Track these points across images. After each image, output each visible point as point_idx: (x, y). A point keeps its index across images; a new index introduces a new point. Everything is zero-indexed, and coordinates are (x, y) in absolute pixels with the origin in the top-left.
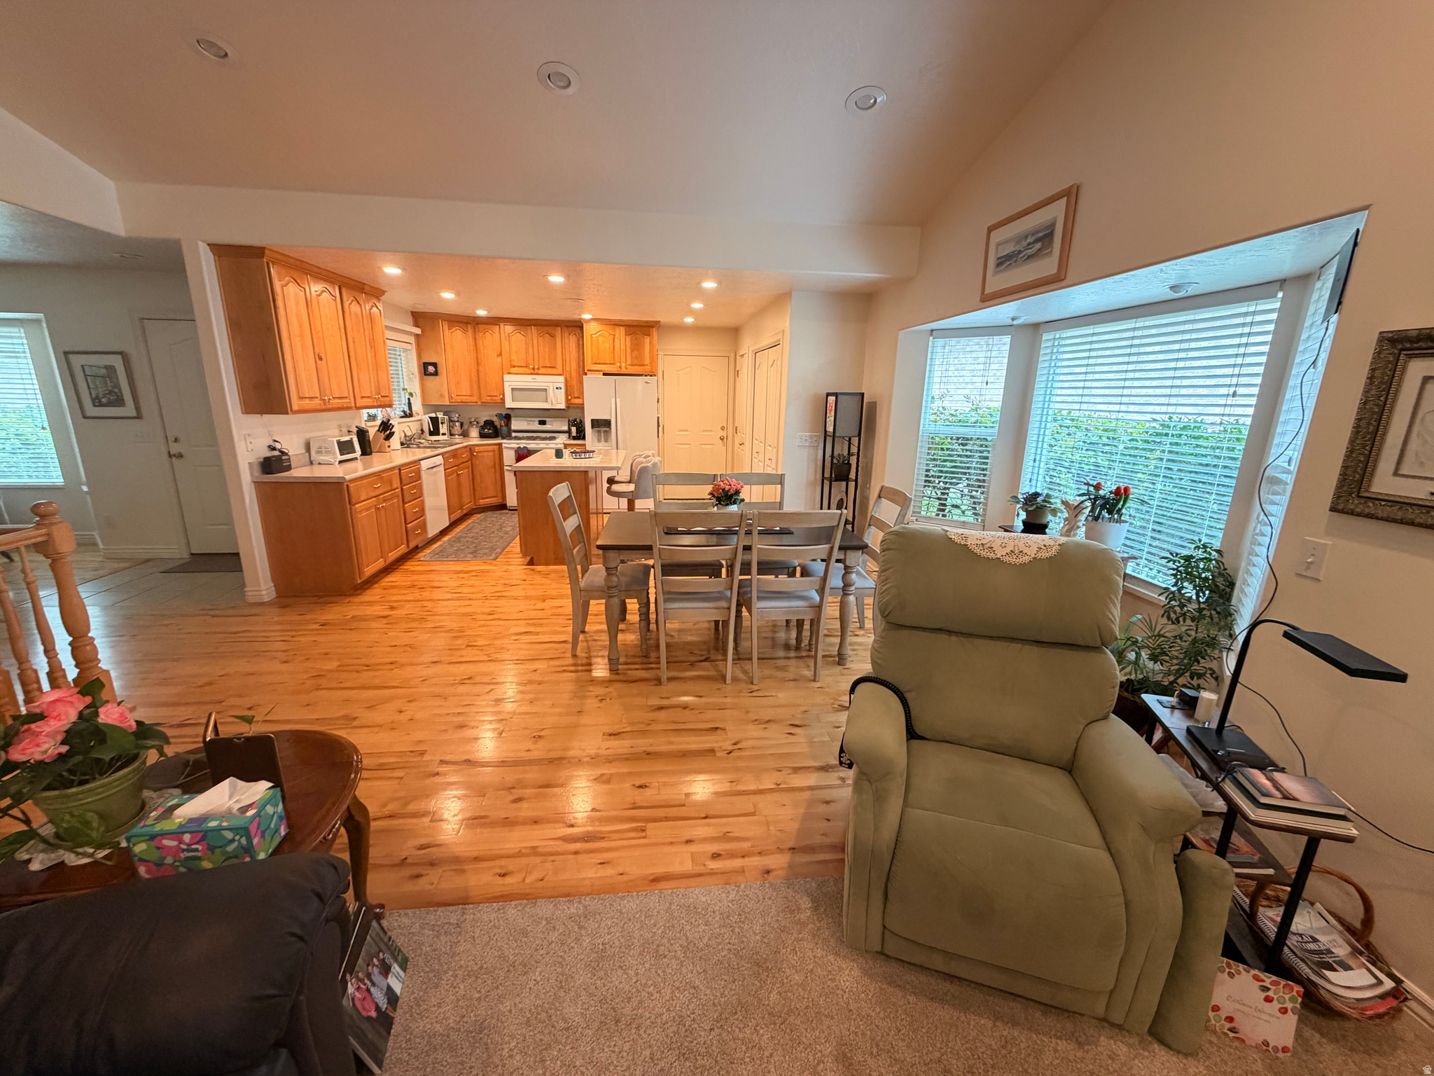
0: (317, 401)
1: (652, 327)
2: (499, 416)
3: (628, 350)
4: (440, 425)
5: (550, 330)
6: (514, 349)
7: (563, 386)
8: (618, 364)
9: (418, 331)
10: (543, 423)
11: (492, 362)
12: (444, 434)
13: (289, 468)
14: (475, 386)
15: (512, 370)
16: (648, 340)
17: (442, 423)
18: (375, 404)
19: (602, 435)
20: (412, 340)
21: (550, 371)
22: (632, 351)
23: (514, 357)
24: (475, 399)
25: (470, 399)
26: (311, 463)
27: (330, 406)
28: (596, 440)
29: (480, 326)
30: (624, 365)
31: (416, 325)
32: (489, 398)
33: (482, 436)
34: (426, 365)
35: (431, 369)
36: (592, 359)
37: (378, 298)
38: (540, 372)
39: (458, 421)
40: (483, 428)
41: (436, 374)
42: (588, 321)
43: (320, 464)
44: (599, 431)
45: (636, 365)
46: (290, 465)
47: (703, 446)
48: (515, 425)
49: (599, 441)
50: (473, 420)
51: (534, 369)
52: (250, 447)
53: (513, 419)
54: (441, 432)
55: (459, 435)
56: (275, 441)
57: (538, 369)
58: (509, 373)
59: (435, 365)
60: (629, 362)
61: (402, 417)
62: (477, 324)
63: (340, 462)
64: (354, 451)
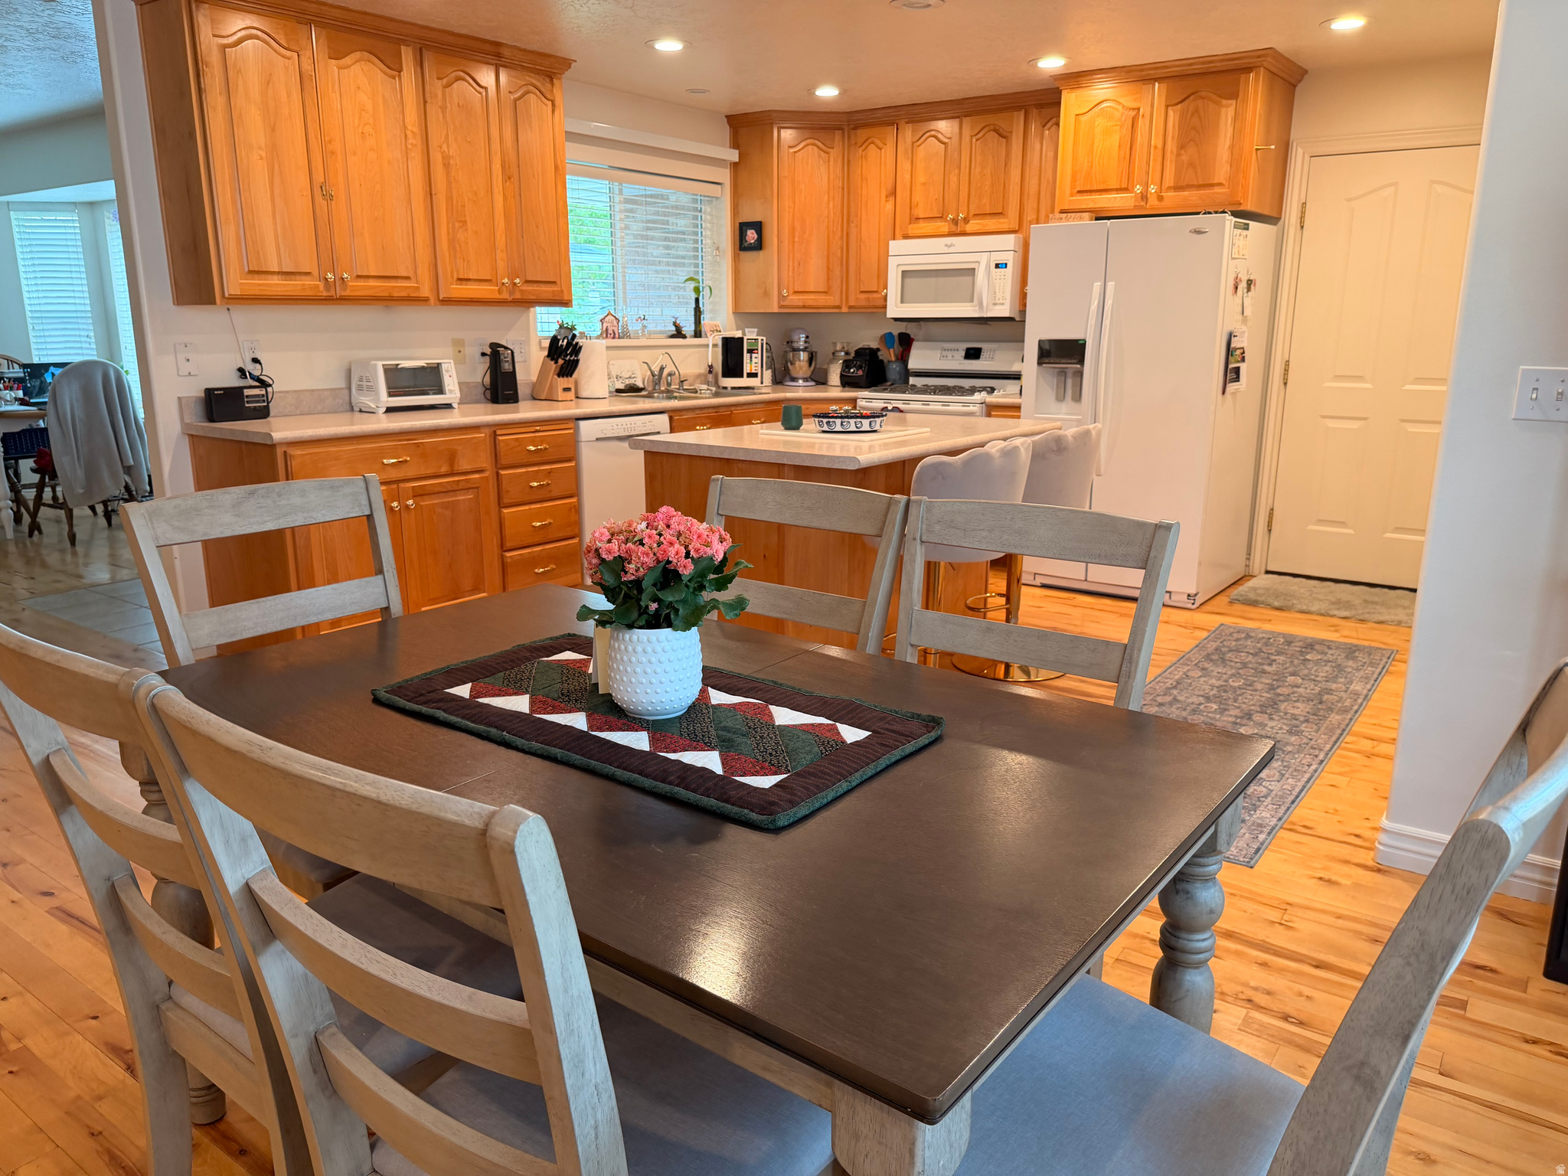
0: (308, 282)
1: (1248, 70)
2: (887, 338)
3: (1171, 146)
4: (746, 356)
5: (999, 120)
6: (921, 178)
7: (1009, 258)
8: (1138, 189)
9: (734, 156)
10: (973, 354)
11: (876, 209)
12: (752, 375)
13: (263, 413)
14: (837, 272)
15: (914, 229)
16: (1231, 112)
17: (750, 351)
18: (505, 296)
19: (1069, 382)
20: (724, 175)
21: (991, 224)
22: (1182, 147)
23: (918, 197)
24: (833, 300)
25: (822, 300)
26: (352, 409)
27: (347, 293)
28: (1050, 394)
29: (859, 131)
30: (1153, 189)
31: (735, 144)
32: (863, 296)
33: (847, 382)
34: (743, 227)
35: (751, 235)
36: (1074, 180)
37: (550, 77)
38: (969, 228)
39: (804, 350)
40: (847, 364)
41: (759, 246)
43: (361, 411)
44: (1063, 373)
45: (1189, 187)
46: (267, 408)
47: (1411, 428)
48: (920, 358)
49: (1061, 398)
50: (839, 347)
51: (955, 221)
52: (185, 368)
53: (915, 344)
54: (747, 369)
55: (805, 380)
56: (256, 361)
57: (966, 220)
58: (906, 237)
59: (758, 226)
60: (1169, 180)
62: (855, 128)
63: (390, 410)
64: (440, 391)
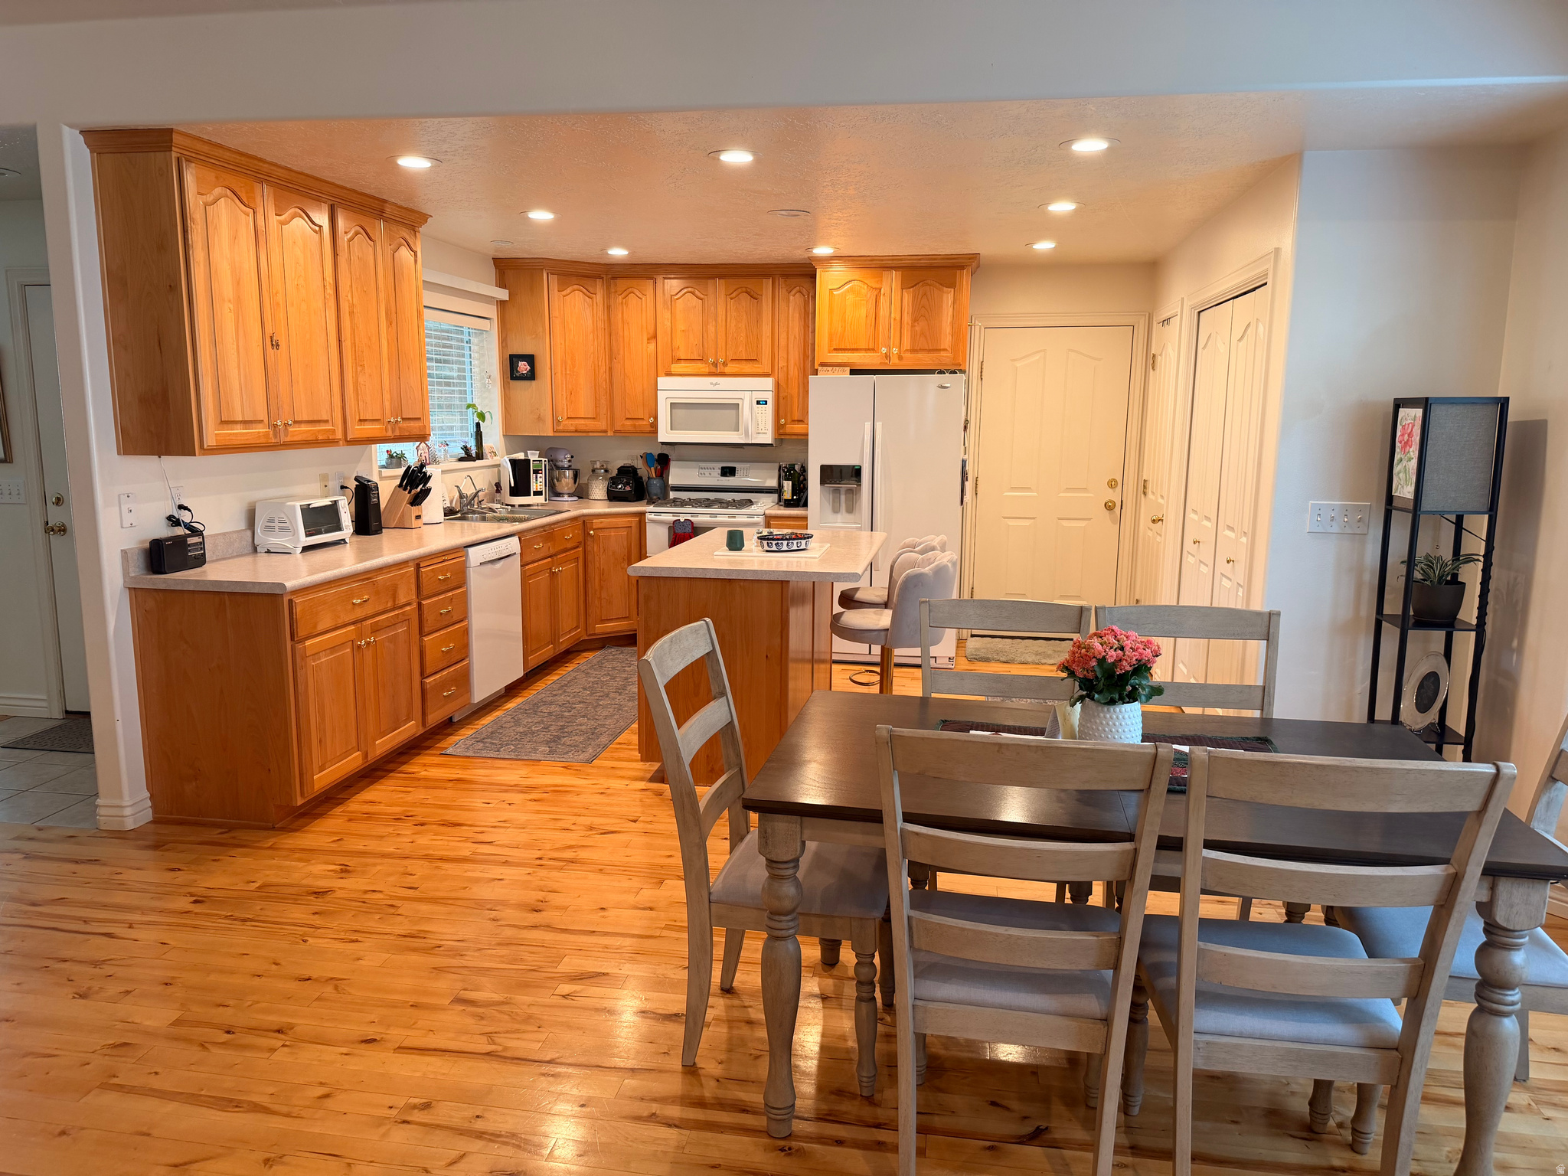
0: (261, 429)
1: (962, 267)
2: (647, 458)
3: (907, 319)
4: (533, 476)
5: (750, 284)
6: (681, 326)
7: (769, 397)
8: (884, 350)
9: (503, 294)
10: (728, 472)
11: (638, 350)
12: (538, 493)
13: (200, 561)
14: (603, 401)
15: (676, 368)
16: (950, 297)
17: (536, 472)
18: (390, 434)
19: (843, 497)
20: (492, 311)
21: (747, 368)
22: (915, 320)
23: (679, 341)
24: (602, 424)
25: (591, 424)
26: (255, 550)
27: (288, 439)
28: (828, 507)
29: (618, 281)
30: (895, 351)
31: (502, 283)
32: (629, 423)
33: (613, 496)
34: (514, 359)
35: (523, 367)
36: (831, 340)
37: (414, 229)
38: (727, 370)
39: (569, 468)
40: (614, 481)
41: (531, 376)
42: (828, 260)
43: (269, 552)
44: (837, 491)
45: (922, 350)
46: (204, 555)
47: (1065, 523)
48: (678, 475)
49: (836, 510)
50: (598, 465)
51: (715, 364)
52: (128, 519)
53: (672, 464)
54: (534, 487)
55: (570, 495)
56: (181, 507)
57: (725, 364)
58: (669, 374)
59: (530, 359)
60: (907, 344)
61: (461, 459)
62: (613, 278)
63: (305, 549)
64: (339, 528)
